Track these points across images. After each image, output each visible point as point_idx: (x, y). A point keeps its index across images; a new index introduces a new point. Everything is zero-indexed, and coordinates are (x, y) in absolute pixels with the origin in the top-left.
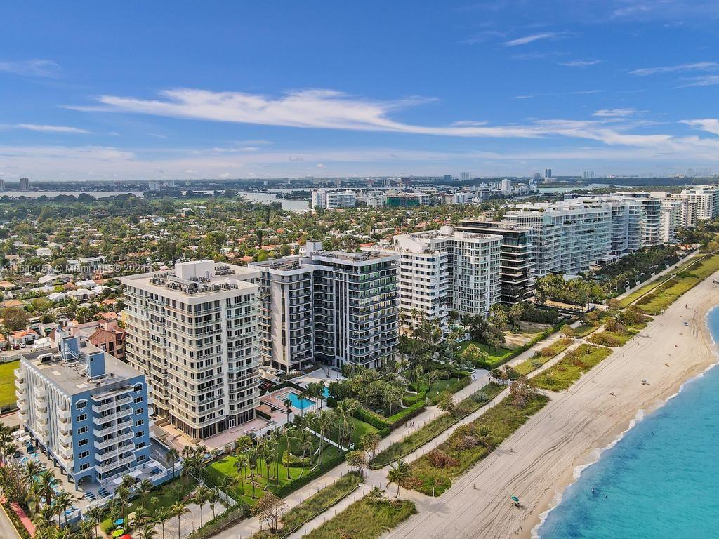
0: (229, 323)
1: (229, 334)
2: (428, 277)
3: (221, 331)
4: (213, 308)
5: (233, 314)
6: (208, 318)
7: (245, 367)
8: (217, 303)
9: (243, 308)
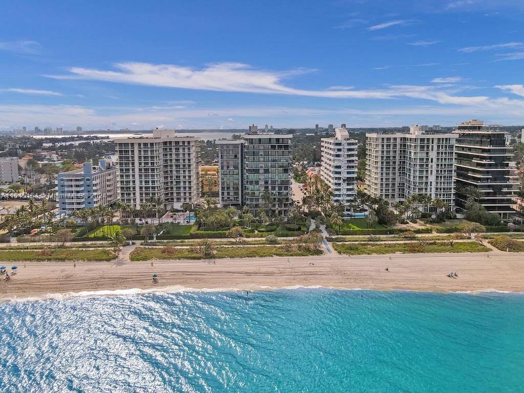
0: (140, 157)
1: (140, 164)
2: (332, 158)
3: (134, 160)
4: (130, 147)
5: (142, 153)
6: (127, 152)
7: (150, 185)
8: (132, 145)
9: (149, 149)
